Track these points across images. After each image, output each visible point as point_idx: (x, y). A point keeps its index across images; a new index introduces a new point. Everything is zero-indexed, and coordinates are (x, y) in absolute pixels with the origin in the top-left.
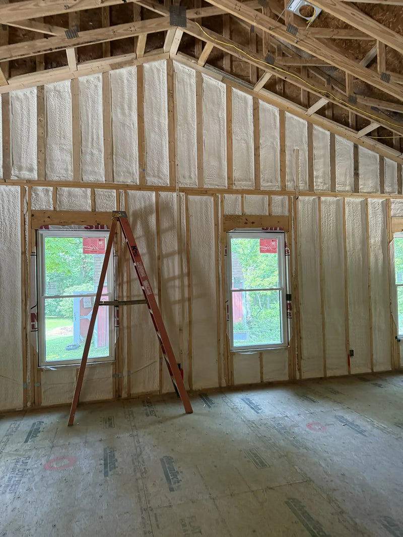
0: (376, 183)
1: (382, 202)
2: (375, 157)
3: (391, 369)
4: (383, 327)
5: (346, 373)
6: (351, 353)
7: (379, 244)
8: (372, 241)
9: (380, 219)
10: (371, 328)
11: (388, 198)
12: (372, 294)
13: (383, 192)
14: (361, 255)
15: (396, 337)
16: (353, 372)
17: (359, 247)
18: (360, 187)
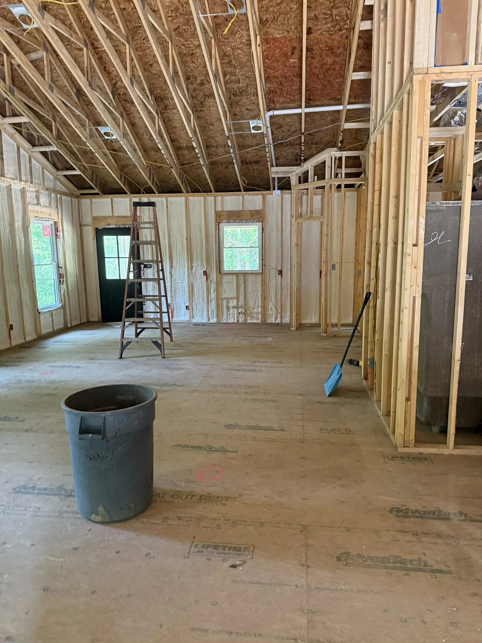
0: (16, 170)
1: (20, 189)
2: (13, 145)
3: (36, 337)
4: (28, 302)
5: (9, 346)
6: (11, 327)
7: (21, 227)
8: (16, 224)
9: (20, 205)
10: (21, 304)
11: (24, 186)
12: (20, 274)
13: (21, 180)
14: (10, 238)
15: (38, 310)
16: (14, 344)
17: (8, 230)
18: (6, 172)
